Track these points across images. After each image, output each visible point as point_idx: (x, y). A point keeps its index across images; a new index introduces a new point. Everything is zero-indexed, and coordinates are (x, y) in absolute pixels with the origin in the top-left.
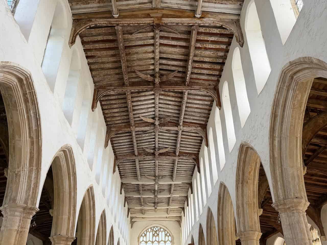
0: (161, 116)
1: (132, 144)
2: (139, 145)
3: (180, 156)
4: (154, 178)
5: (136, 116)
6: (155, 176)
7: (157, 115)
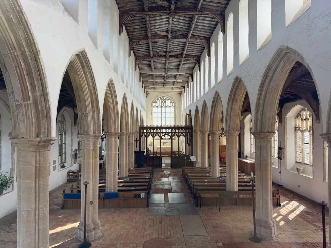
0: (173, 30)
1: (149, 49)
2: (153, 49)
3: (185, 58)
4: (164, 70)
5: (152, 30)
6: (165, 69)
7: (170, 29)
